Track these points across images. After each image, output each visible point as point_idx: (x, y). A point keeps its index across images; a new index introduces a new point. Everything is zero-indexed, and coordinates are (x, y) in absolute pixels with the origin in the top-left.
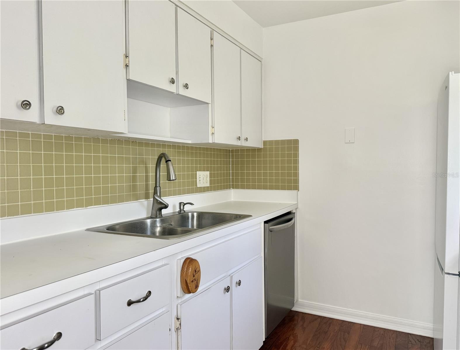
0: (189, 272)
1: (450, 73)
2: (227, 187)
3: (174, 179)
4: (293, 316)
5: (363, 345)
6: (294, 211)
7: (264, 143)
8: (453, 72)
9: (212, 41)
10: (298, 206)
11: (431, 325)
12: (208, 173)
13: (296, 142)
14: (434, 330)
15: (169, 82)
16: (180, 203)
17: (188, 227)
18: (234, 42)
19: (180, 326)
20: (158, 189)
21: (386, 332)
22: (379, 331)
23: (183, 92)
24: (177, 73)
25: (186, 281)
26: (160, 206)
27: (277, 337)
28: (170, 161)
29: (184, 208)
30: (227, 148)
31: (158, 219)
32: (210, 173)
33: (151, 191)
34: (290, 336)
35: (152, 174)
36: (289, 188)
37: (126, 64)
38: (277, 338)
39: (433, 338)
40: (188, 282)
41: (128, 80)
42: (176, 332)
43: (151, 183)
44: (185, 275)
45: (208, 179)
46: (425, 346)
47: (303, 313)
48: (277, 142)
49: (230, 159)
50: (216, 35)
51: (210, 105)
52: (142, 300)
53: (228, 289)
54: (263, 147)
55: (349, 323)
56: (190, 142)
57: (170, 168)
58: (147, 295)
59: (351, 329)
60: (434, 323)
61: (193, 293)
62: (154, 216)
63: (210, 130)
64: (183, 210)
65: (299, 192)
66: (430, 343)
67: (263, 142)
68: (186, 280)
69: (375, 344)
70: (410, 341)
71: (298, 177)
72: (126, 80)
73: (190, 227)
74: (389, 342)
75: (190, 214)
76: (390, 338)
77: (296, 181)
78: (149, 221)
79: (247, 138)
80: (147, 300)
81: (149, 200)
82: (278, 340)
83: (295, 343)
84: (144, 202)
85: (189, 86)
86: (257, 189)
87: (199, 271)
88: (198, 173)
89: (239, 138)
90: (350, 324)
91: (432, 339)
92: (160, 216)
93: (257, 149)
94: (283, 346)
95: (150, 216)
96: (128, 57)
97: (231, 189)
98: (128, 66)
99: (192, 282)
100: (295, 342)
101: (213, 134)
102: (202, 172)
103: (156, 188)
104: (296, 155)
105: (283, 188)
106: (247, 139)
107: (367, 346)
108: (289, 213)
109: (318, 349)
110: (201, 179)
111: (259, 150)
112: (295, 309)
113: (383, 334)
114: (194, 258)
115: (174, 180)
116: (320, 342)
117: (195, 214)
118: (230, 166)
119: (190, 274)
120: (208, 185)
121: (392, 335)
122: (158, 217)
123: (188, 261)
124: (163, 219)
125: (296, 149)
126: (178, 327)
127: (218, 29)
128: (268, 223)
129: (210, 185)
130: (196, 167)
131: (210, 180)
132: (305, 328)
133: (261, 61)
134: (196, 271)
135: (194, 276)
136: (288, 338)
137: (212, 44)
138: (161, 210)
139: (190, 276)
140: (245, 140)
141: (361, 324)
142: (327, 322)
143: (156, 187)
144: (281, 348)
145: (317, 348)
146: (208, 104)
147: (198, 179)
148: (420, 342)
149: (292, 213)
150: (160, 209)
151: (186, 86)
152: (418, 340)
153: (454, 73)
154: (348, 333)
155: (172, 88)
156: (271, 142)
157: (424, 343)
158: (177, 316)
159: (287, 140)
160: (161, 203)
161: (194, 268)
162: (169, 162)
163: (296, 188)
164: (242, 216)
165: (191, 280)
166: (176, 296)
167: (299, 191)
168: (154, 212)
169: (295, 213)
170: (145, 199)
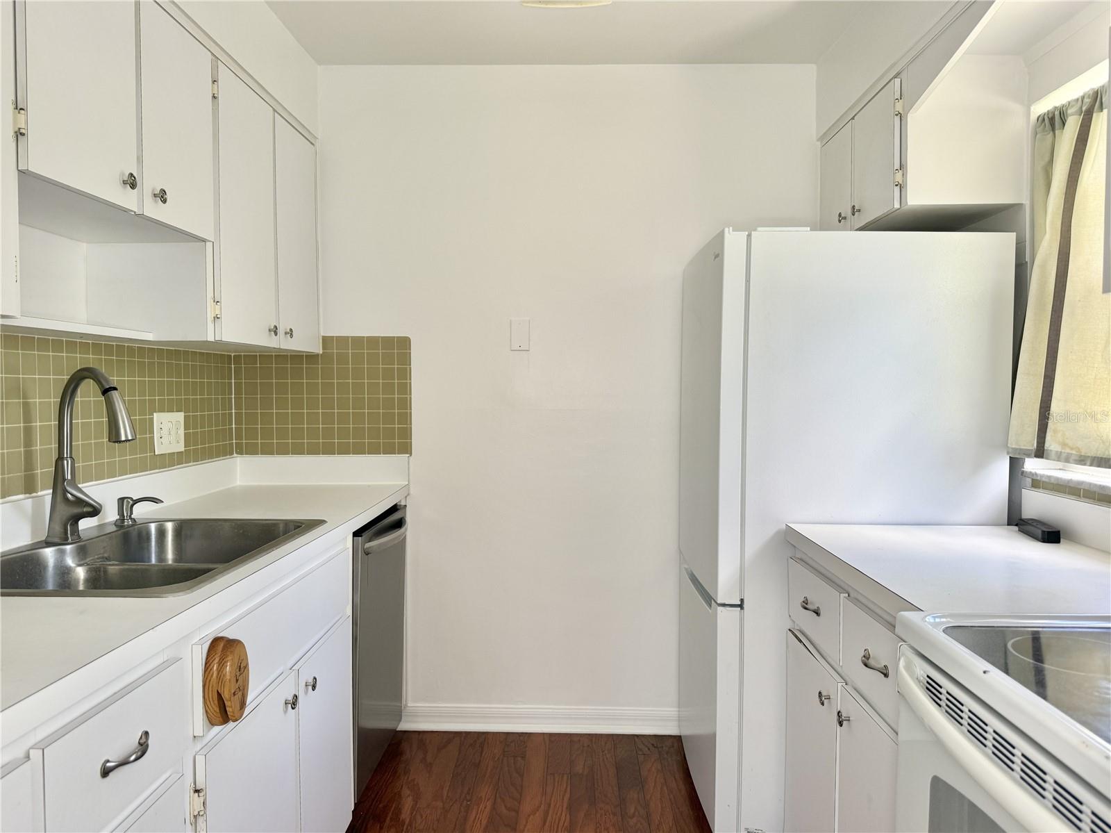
0: (226, 673)
1: (726, 229)
2: (225, 452)
3: (130, 438)
4: (399, 743)
5: (556, 775)
6: (403, 503)
7: (323, 340)
8: (731, 228)
9: (215, 86)
10: (409, 490)
11: (672, 711)
12: (180, 416)
13: (404, 343)
14: (680, 720)
15: (122, 182)
16: (121, 500)
17: (149, 559)
18: (261, 92)
19: (202, 808)
20: (67, 465)
21: (594, 741)
22: (579, 741)
23: (154, 210)
24: (140, 160)
25: (219, 695)
26: (76, 510)
27: (373, 796)
28: (115, 389)
29: (131, 513)
30: (224, 351)
31: (68, 547)
32: (185, 416)
33: (44, 470)
34: (401, 788)
35: (45, 423)
36: (390, 450)
37: (17, 129)
38: (373, 800)
39: (680, 737)
40: (226, 695)
41: (23, 174)
42: (191, 824)
43: (38, 448)
44: (215, 681)
45: (182, 432)
46: (667, 753)
47: (419, 733)
48: (358, 341)
49: (231, 379)
50: (224, 74)
51: (209, 245)
52: (133, 758)
53: (294, 703)
54: (321, 353)
55: (520, 736)
56: (150, 337)
57: (118, 411)
58: (141, 741)
59: (526, 747)
60: (679, 707)
61: (234, 721)
62: (57, 540)
63: (211, 310)
64: (130, 516)
65: (411, 458)
66: (673, 747)
67: (321, 341)
68: (218, 691)
69: (579, 768)
70: (641, 750)
71: (409, 423)
72: (16, 172)
73: (153, 561)
74: (603, 760)
75: (153, 527)
76: (603, 752)
77: (406, 433)
78: (49, 554)
79: (291, 330)
80: (146, 754)
81: (34, 494)
82: (377, 802)
83: (417, 802)
84: (25, 501)
85: (168, 196)
86: (308, 454)
87: (246, 667)
88: (157, 417)
89: (275, 331)
90: (522, 738)
91: (678, 739)
92: (75, 537)
93: (306, 355)
94: (392, 814)
95: (44, 538)
96: (23, 109)
97: (235, 455)
98: (22, 134)
99: (234, 694)
100: (417, 797)
101: (216, 318)
102: (166, 413)
103: (60, 462)
104: (405, 374)
105: (374, 450)
106: (290, 333)
107: (565, 777)
108: (394, 509)
109: (469, 803)
110: (165, 432)
111: (312, 358)
112: (405, 726)
113: (588, 746)
114: (231, 638)
115: (129, 441)
116: (469, 789)
117: (169, 526)
118: (232, 398)
119: (228, 677)
120: (181, 448)
121: (606, 743)
122: (70, 539)
123: (221, 645)
124: (85, 545)
125: (405, 359)
126: (199, 812)
127: (229, 59)
128: (361, 536)
129: (185, 447)
130: (152, 402)
131: (185, 434)
132: (430, 764)
133: (313, 142)
134: (240, 667)
135: (237, 681)
136: (400, 795)
137: (216, 92)
138: (77, 522)
139: (230, 680)
140: (286, 333)
141: (544, 734)
142: (475, 741)
143: (60, 458)
144: (388, 818)
145: (465, 801)
146: (204, 241)
147: (157, 434)
148: (656, 747)
149: (398, 507)
150: (76, 519)
151: (162, 196)
152: (653, 745)
153: (733, 231)
154: (523, 758)
155: (128, 200)
156: (342, 341)
157: (664, 748)
158: (195, 784)
159: (382, 337)
160: (79, 502)
161: (236, 661)
162: (114, 393)
163: (406, 449)
164: (301, 523)
165: (233, 692)
166: (192, 736)
167: (411, 454)
168: (58, 528)
169: (406, 506)
170: (25, 494)
